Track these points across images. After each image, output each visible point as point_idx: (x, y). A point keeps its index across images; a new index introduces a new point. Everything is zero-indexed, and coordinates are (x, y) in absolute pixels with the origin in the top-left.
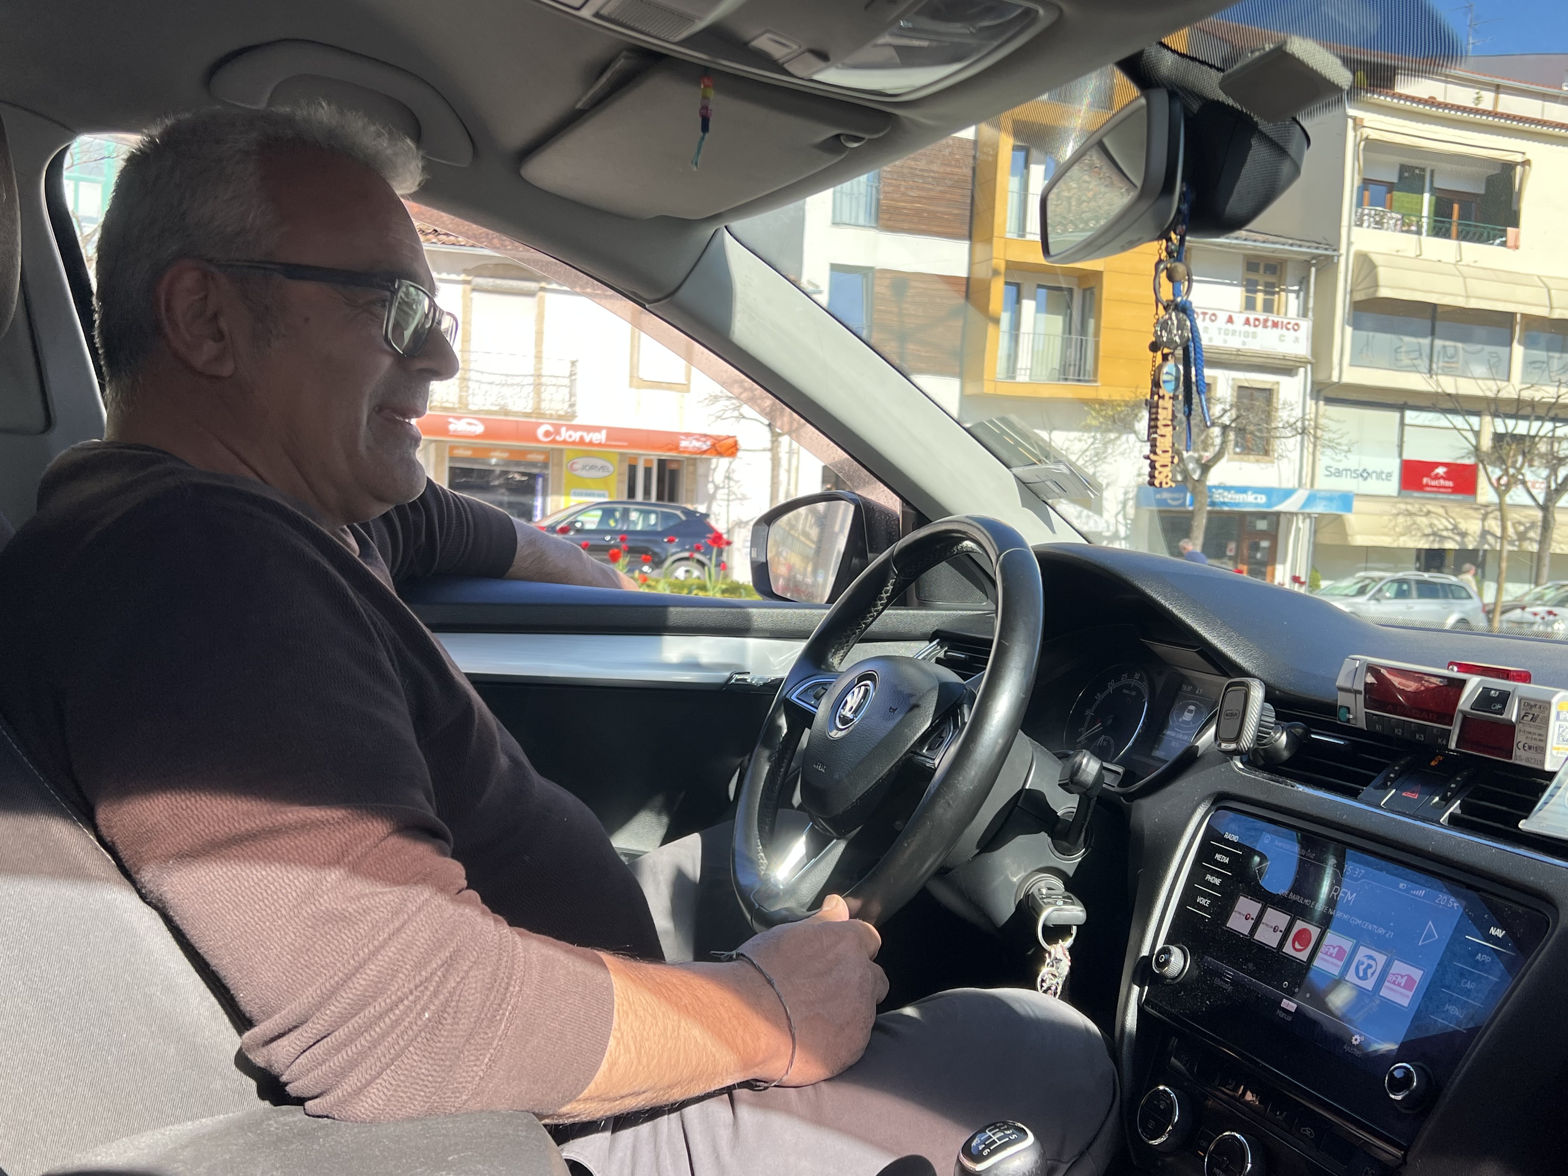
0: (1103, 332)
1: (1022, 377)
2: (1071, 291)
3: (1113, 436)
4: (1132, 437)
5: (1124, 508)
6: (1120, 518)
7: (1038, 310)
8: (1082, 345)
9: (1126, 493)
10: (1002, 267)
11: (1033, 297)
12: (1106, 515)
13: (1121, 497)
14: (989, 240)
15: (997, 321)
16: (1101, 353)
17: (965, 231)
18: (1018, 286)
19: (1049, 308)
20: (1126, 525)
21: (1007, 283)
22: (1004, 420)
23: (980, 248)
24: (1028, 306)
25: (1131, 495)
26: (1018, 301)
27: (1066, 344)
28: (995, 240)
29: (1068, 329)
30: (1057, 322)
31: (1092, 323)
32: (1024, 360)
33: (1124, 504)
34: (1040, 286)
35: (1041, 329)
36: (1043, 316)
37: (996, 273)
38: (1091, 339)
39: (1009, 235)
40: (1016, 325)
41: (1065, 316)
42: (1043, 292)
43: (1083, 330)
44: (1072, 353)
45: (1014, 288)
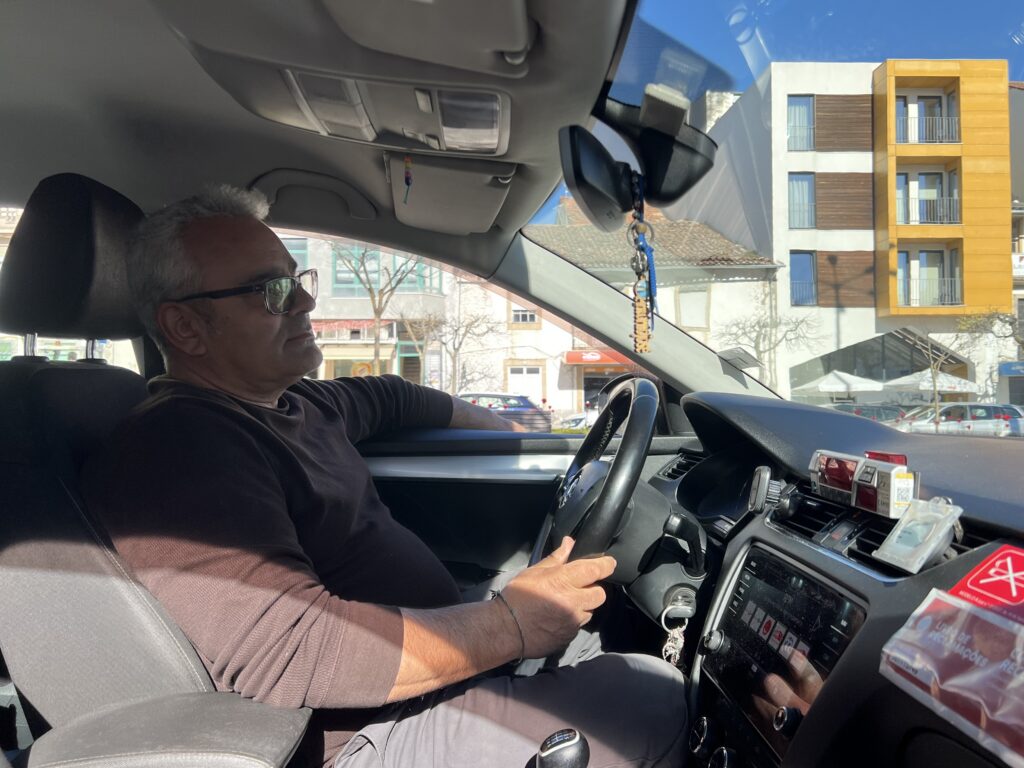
0: (965, 275)
1: (915, 304)
2: (941, 252)
3: (977, 335)
4: (990, 335)
5: (991, 376)
6: (989, 382)
7: (921, 266)
8: (953, 284)
9: (991, 368)
10: (895, 242)
11: (918, 258)
12: (978, 382)
13: (989, 370)
14: (886, 227)
15: (894, 274)
16: (965, 287)
17: (871, 225)
18: (907, 253)
19: (930, 264)
20: (993, 387)
21: (899, 252)
22: (905, 330)
23: (881, 234)
24: (915, 264)
25: (995, 368)
26: (908, 262)
27: (942, 284)
28: (890, 227)
29: (942, 275)
30: (935, 271)
31: (957, 270)
32: (915, 295)
33: (991, 374)
34: (921, 252)
35: (924, 276)
36: (925, 270)
37: (892, 246)
38: (957, 279)
39: (898, 223)
40: (908, 276)
41: (939, 267)
42: (924, 254)
43: (952, 275)
44: (947, 289)
45: (904, 255)
